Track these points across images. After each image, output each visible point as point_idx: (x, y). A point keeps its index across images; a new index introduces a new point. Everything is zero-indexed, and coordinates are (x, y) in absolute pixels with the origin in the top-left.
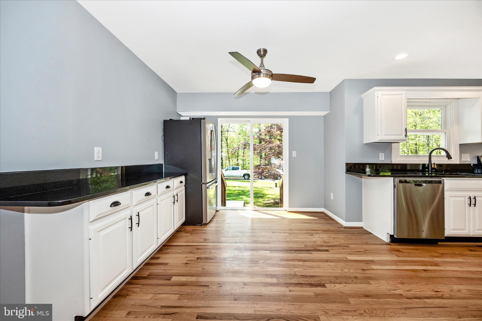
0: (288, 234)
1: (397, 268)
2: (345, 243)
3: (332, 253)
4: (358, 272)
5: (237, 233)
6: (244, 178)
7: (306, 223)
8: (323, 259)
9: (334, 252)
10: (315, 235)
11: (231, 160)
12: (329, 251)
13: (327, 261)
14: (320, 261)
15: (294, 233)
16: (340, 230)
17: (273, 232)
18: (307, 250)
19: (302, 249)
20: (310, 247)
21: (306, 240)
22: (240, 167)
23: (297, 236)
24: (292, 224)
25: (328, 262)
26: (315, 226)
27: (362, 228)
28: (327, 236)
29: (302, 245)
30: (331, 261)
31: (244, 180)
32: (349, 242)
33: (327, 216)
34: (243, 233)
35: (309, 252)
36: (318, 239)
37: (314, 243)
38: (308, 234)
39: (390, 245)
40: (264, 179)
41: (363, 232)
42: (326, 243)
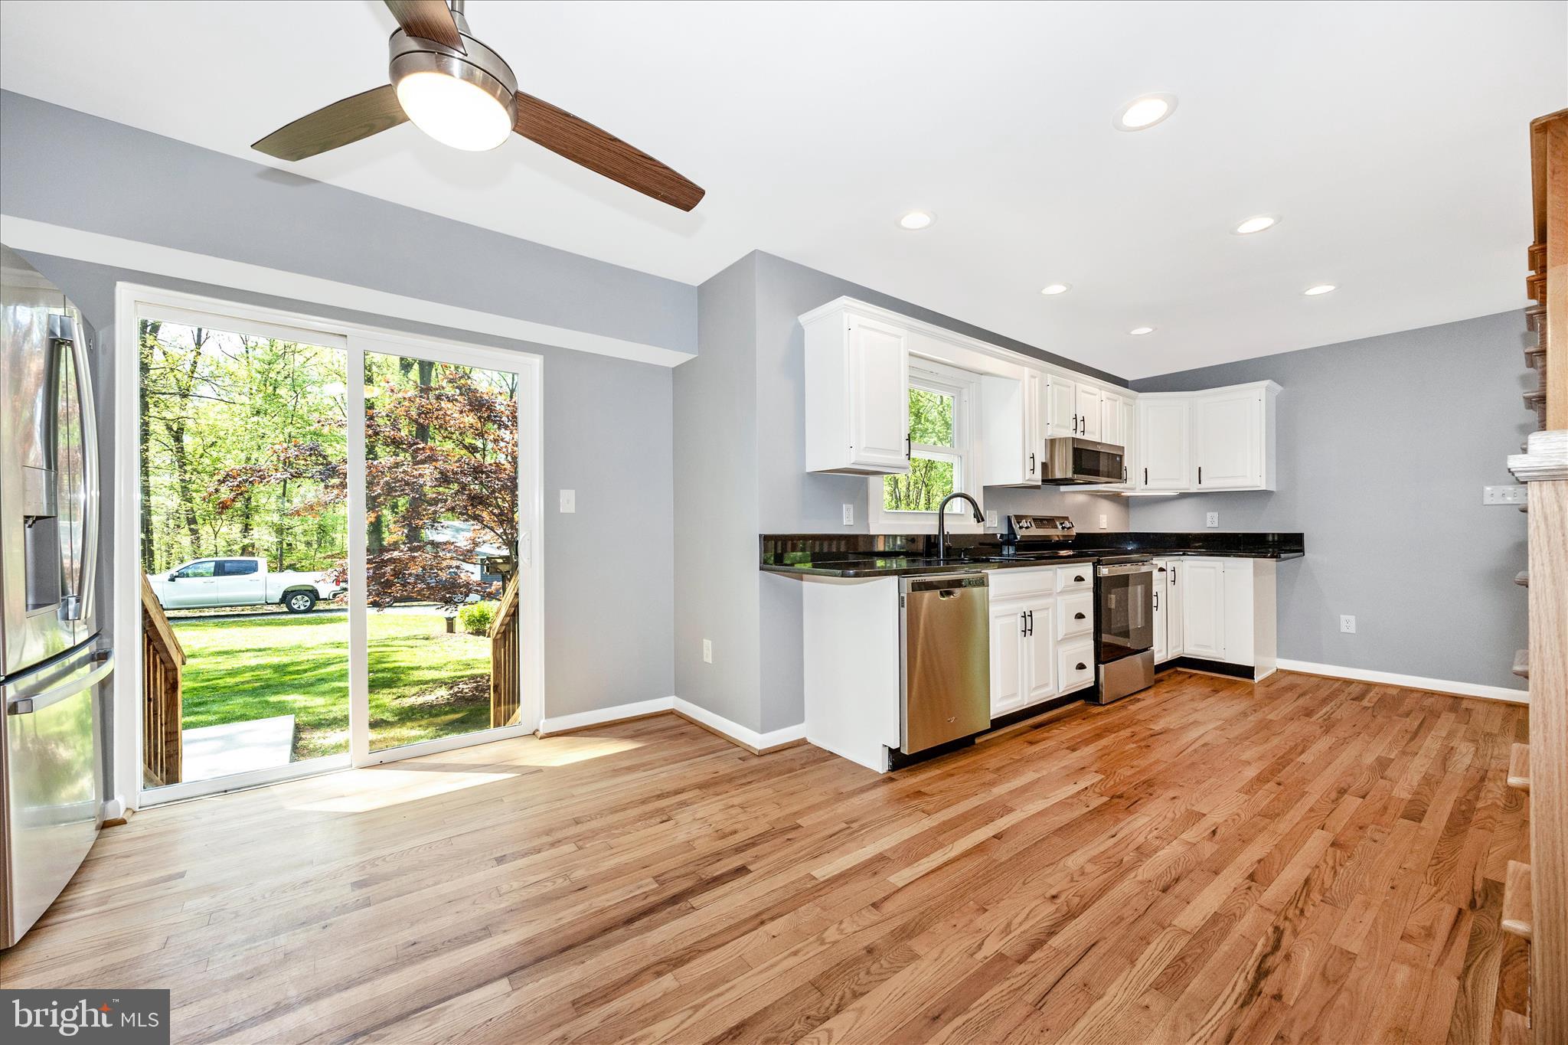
0: (572, 847)
1: (945, 858)
2: (783, 813)
3: (761, 877)
4: (867, 923)
5: (282, 940)
6: (289, 606)
7: (630, 769)
8: (743, 917)
9: (766, 869)
10: (678, 817)
11: (205, 531)
12: (749, 867)
13: (759, 920)
14: (736, 933)
15: (594, 834)
16: (748, 768)
17: (500, 860)
18: (675, 899)
19: (652, 899)
20: (678, 877)
21: (654, 850)
22: (262, 561)
23: (613, 842)
24: (575, 792)
25: (762, 923)
26: (664, 775)
27: (802, 742)
28: (720, 806)
29: (647, 881)
30: (776, 911)
31: (284, 617)
32: (796, 808)
33: (691, 722)
34: (323, 923)
35: (682, 905)
36: (695, 830)
37: (685, 852)
38: (651, 817)
39: (891, 780)
40: (391, 606)
41: (814, 755)
42: (724, 836)
